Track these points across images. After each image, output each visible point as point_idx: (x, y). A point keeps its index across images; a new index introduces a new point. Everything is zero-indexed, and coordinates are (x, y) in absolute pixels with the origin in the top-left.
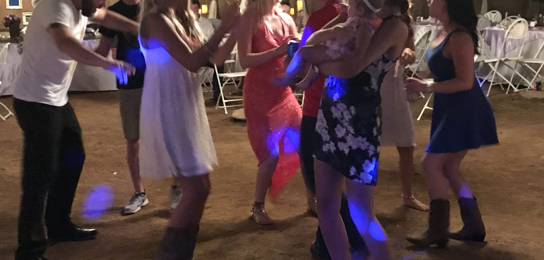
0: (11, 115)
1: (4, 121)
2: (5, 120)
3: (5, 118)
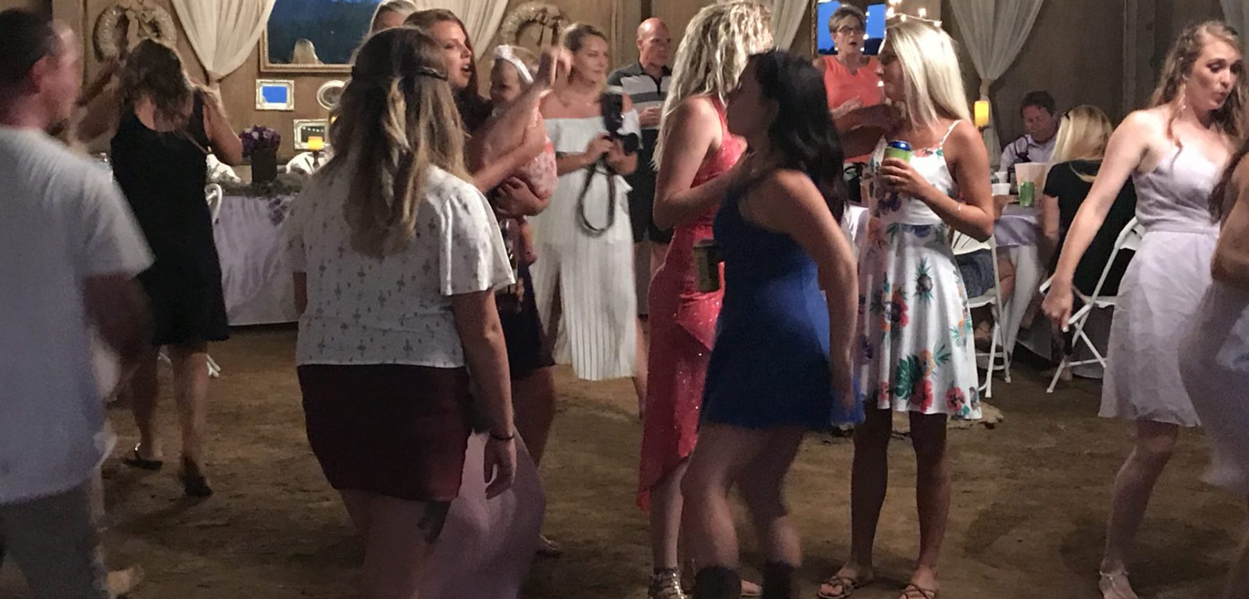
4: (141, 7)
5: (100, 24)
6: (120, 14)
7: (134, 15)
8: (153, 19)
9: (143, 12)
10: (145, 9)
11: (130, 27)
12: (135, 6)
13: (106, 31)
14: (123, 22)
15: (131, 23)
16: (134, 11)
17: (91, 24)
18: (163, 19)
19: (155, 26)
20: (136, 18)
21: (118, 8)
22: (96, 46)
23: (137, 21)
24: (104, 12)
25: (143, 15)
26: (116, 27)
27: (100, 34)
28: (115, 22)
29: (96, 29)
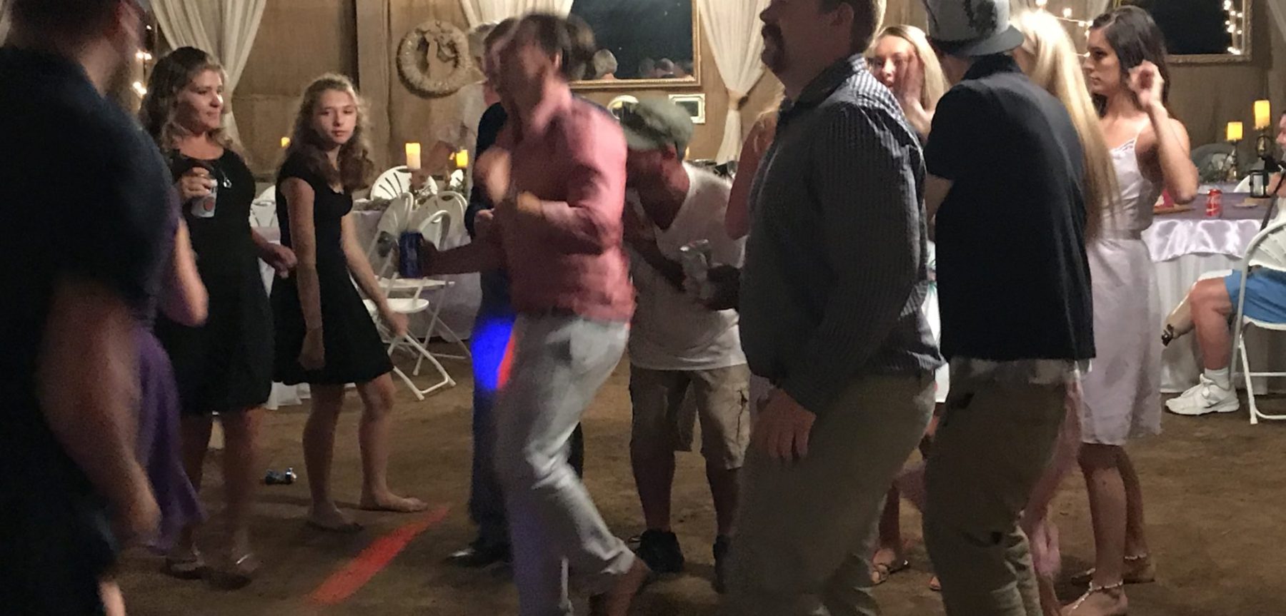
0: (448, 386)
1: (418, 400)
2: (422, 397)
3: (424, 395)
4: (439, 30)
5: (403, 47)
6: (421, 36)
7: (433, 38)
8: (451, 41)
9: (441, 34)
10: (443, 31)
11: (430, 47)
12: (434, 29)
13: (407, 53)
14: (424, 45)
15: (430, 46)
16: (431, 33)
17: (395, 48)
18: (460, 40)
19: (453, 47)
20: (436, 40)
21: (418, 31)
22: (399, 67)
23: (436, 43)
24: (407, 33)
25: (442, 37)
26: (418, 49)
27: (402, 57)
28: (417, 45)
29: (398, 53)
